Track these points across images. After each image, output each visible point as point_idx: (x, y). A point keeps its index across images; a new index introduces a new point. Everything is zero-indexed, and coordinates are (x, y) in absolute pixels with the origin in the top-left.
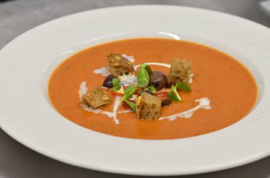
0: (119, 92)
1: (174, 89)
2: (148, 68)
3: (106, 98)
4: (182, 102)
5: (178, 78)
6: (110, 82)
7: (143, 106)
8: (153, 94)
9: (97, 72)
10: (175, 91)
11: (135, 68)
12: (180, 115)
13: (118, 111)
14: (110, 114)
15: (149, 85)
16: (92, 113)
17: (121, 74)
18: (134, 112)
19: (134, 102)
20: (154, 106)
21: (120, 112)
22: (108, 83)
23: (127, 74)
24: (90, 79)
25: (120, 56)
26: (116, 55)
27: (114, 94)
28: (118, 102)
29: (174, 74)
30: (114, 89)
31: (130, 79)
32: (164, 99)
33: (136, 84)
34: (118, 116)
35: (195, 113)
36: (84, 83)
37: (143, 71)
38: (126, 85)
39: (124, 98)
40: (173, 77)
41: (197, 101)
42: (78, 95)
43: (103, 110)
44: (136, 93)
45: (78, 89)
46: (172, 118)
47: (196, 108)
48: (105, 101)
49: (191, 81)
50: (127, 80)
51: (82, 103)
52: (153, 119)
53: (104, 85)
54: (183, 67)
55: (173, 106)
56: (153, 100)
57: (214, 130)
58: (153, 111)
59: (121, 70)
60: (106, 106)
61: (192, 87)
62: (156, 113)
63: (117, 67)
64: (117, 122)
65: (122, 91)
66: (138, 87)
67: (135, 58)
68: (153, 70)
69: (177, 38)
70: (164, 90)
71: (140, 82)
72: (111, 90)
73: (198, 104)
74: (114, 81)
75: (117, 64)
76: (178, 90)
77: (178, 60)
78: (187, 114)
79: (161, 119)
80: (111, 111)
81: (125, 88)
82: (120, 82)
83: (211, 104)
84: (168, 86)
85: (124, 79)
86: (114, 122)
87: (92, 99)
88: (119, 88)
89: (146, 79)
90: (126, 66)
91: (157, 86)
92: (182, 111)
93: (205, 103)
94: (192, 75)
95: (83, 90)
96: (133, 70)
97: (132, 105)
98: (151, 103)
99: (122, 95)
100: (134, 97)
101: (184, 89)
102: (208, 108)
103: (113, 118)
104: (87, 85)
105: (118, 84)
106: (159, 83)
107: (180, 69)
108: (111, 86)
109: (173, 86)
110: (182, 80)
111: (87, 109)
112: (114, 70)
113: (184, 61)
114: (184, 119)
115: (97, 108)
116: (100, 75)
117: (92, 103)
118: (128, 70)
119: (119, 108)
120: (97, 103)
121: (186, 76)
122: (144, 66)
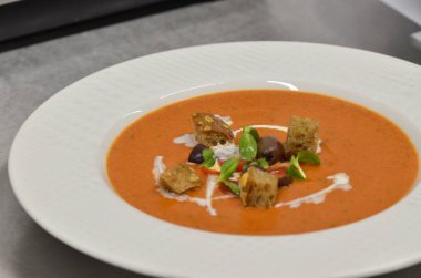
0: (212, 168)
1: (295, 162)
2: (254, 133)
3: (194, 178)
4: (308, 180)
5: (300, 146)
6: (199, 155)
7: (251, 187)
8: (265, 170)
9: (178, 141)
10: (297, 164)
11: (235, 133)
12: (306, 199)
13: (213, 196)
14: (201, 202)
15: (258, 157)
16: (175, 200)
17: (215, 144)
18: (238, 197)
19: (236, 183)
20: (267, 187)
21: (216, 198)
22: (196, 156)
23: (223, 142)
24: (168, 151)
25: (212, 116)
26: (206, 115)
27: (206, 173)
28: (212, 184)
29: (295, 140)
30: (205, 165)
31: (228, 150)
32: (281, 176)
33: (238, 156)
34: (214, 204)
35: (328, 196)
36: (160, 158)
37: (248, 137)
38: (223, 158)
39: (221, 178)
40: (292, 144)
41: (330, 178)
42: (152, 176)
43: (192, 196)
44: (239, 170)
45: (152, 167)
46: (294, 204)
47: (330, 189)
48: (193, 182)
49: (319, 150)
50: (224, 151)
51: (158, 187)
52: (267, 206)
53: (190, 160)
54: (307, 129)
55: (295, 186)
56: (265, 178)
57: (358, 218)
58: (265, 195)
59: (215, 137)
60: (196, 189)
61: (321, 158)
62: (271, 198)
63: (208, 133)
64: (213, 212)
65: (216, 167)
66: (241, 160)
67: (232, 120)
68: (261, 135)
69: (293, 88)
70: (280, 165)
71: (243, 154)
72: (201, 166)
73: (332, 182)
74: (205, 153)
75: (208, 128)
76: (301, 163)
77: (298, 119)
78: (317, 198)
79: (278, 206)
80: (203, 196)
81: (221, 163)
82: (213, 153)
83: (351, 182)
84: (285, 158)
85: (219, 149)
86: (209, 213)
87: (174, 180)
88: (213, 164)
89: (252, 149)
90: (221, 130)
91: (270, 158)
92: (308, 194)
93: (341, 180)
94: (320, 141)
95: (159, 168)
96: (232, 137)
97: (233, 187)
98: (264, 183)
99: (218, 173)
100: (236, 176)
101: (310, 162)
102: (347, 187)
103: (206, 207)
104: (164, 161)
105: (210, 158)
106: (273, 154)
107: (303, 131)
108: (200, 161)
109: (293, 158)
110: (305, 148)
111: (167, 195)
112: (203, 137)
113: (307, 119)
114: (312, 205)
115: (183, 193)
116: (183, 145)
117: (175, 186)
118: (224, 137)
119: (216, 193)
120: (181, 185)
121: (311, 142)
122: (248, 129)
